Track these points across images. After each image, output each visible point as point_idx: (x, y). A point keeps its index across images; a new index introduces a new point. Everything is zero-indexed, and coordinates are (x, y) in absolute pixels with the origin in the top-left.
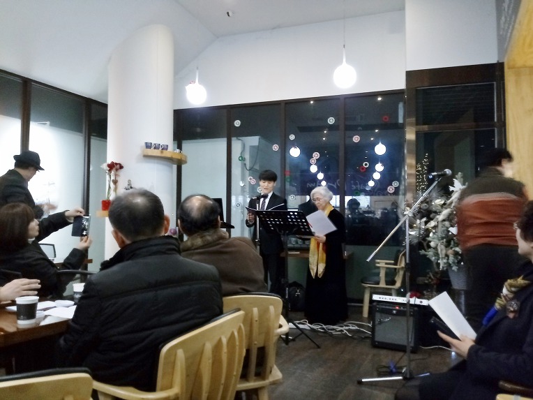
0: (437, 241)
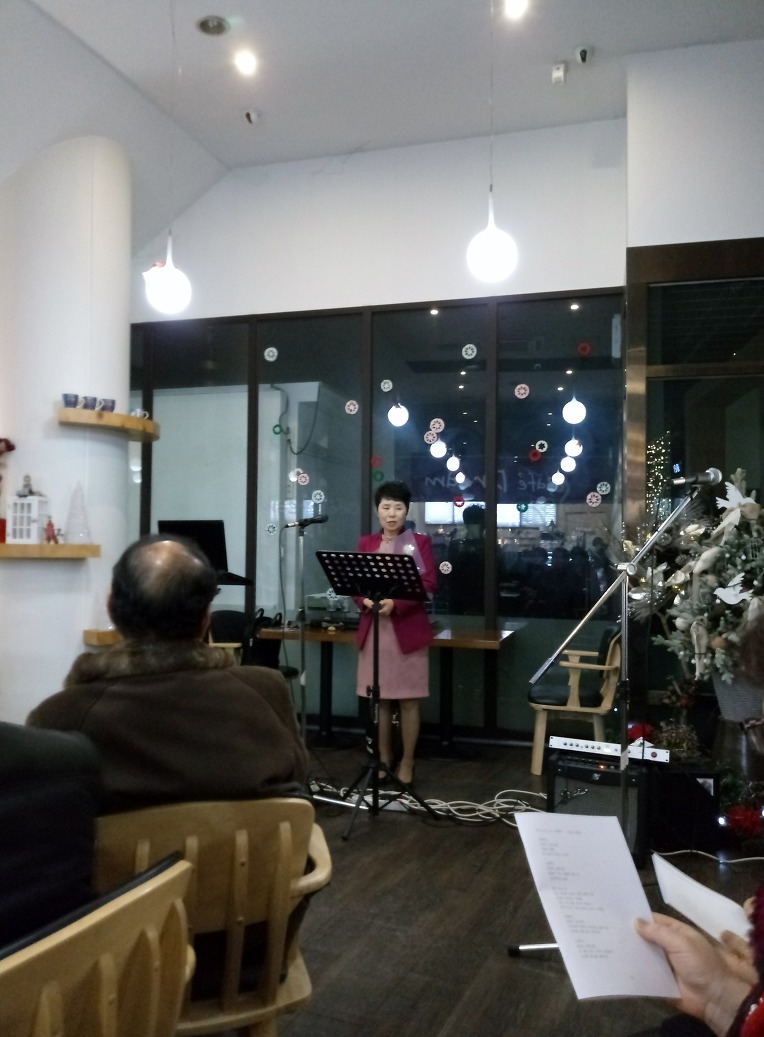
0: (690, 617)
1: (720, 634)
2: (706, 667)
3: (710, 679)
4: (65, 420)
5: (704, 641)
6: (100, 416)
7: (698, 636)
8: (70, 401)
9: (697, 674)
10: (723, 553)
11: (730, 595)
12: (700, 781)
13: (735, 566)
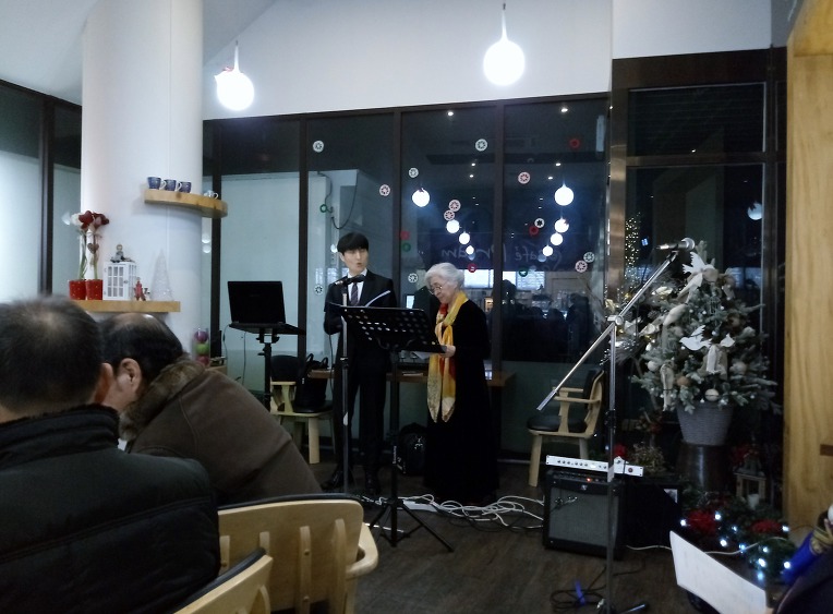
0: (660, 361)
1: (685, 374)
2: (672, 400)
3: (675, 410)
4: (149, 198)
5: (671, 380)
6: (179, 196)
7: (666, 376)
8: (154, 183)
9: (665, 406)
10: (687, 309)
11: (693, 343)
12: (667, 491)
13: (698, 319)
